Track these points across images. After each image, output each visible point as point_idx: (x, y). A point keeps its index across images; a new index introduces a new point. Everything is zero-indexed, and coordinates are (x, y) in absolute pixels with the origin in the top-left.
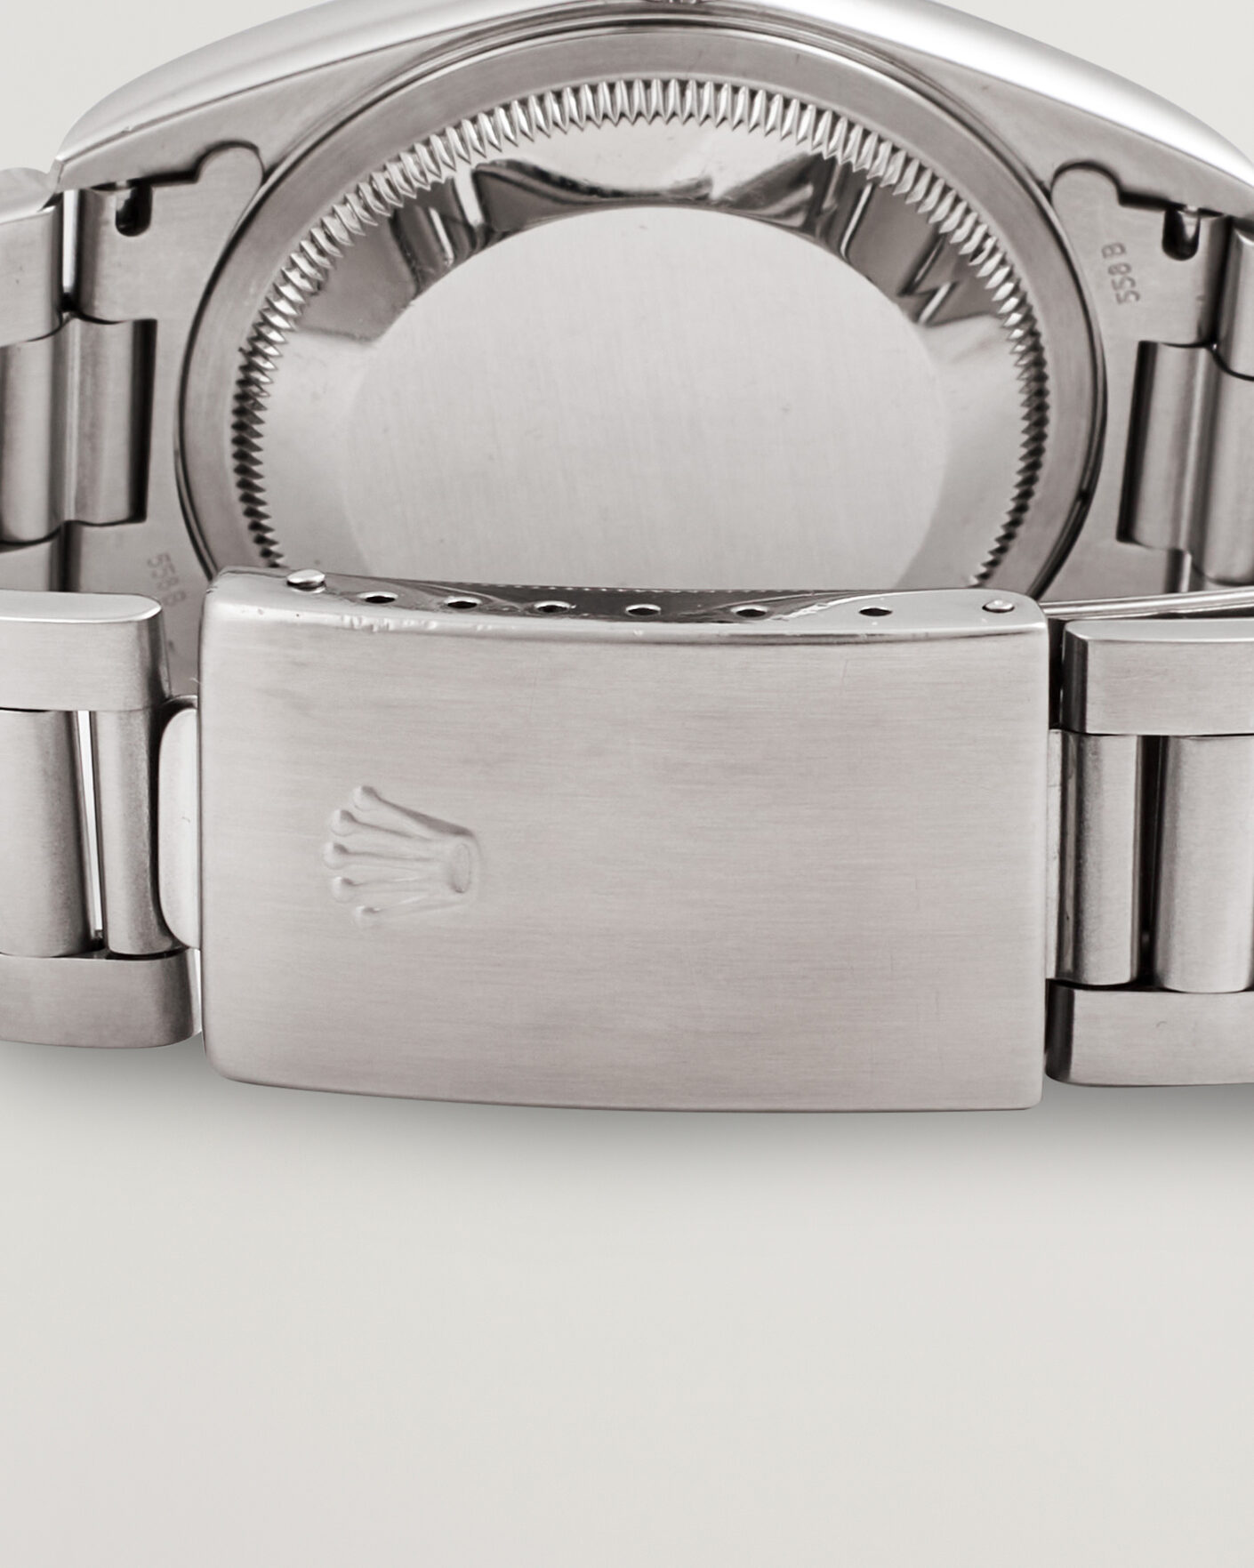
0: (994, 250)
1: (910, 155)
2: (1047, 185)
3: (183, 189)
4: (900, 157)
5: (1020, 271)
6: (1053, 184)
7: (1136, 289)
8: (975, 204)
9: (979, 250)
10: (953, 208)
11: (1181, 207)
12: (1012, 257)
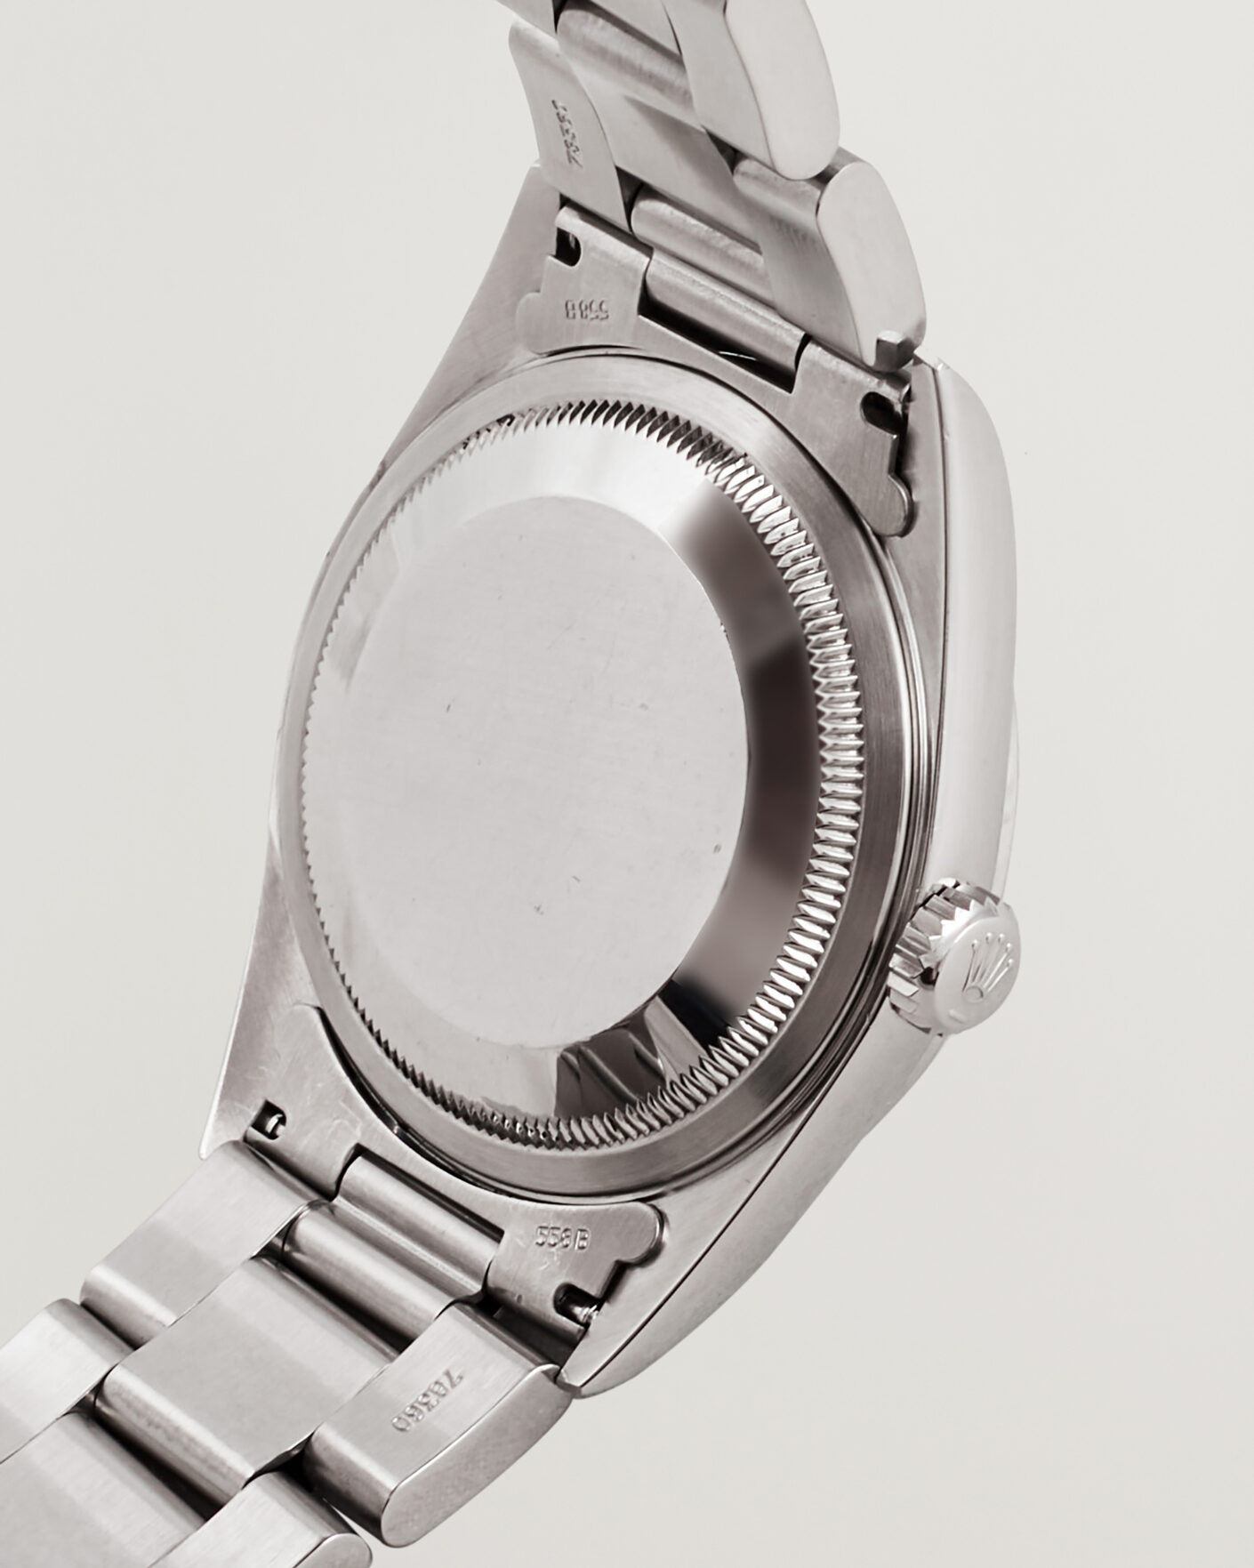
0: (615, 1139)
1: (711, 1098)
2: (654, 1202)
3: (885, 461)
4: (713, 1090)
5: (592, 1152)
6: (654, 1207)
7: (546, 1245)
8: (655, 1137)
9: (616, 1126)
10: (657, 1117)
11: (598, 1309)
12: (605, 1150)
